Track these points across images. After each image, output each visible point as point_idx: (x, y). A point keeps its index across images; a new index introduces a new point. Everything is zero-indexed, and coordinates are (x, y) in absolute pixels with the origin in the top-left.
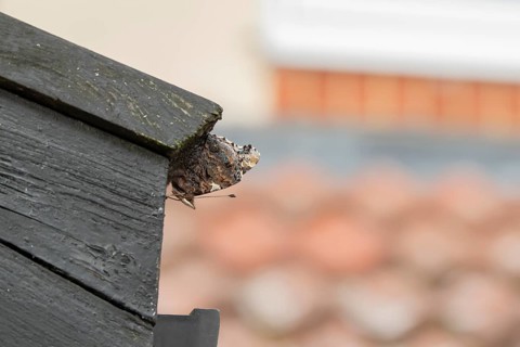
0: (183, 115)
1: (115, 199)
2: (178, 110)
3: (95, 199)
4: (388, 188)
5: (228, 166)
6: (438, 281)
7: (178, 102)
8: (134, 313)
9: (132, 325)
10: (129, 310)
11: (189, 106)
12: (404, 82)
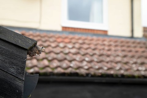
0: (29, 43)
1: (17, 58)
2: (28, 42)
3: (13, 58)
4: (71, 36)
5: (39, 51)
6: (74, 43)
7: (28, 40)
8: (20, 79)
9: (19, 81)
10: (19, 78)
11: (31, 41)
12: (72, 28)
